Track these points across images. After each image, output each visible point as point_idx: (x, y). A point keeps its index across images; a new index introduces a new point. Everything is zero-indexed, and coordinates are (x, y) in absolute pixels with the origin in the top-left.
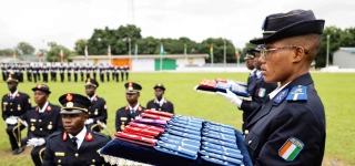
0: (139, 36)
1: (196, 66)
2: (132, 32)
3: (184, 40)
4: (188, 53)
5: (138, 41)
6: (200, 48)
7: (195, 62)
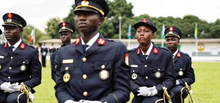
0: (130, 15)
1: (208, 54)
2: (122, 9)
3: (191, 19)
4: (199, 37)
5: (128, 20)
6: (213, 29)
7: (207, 49)
